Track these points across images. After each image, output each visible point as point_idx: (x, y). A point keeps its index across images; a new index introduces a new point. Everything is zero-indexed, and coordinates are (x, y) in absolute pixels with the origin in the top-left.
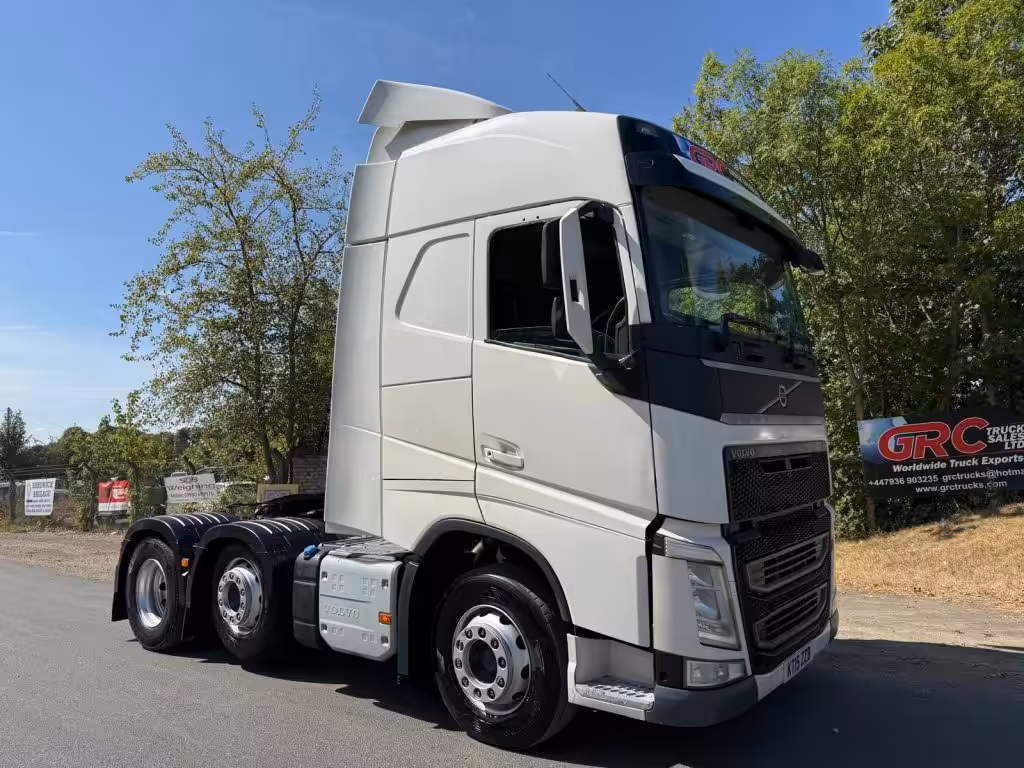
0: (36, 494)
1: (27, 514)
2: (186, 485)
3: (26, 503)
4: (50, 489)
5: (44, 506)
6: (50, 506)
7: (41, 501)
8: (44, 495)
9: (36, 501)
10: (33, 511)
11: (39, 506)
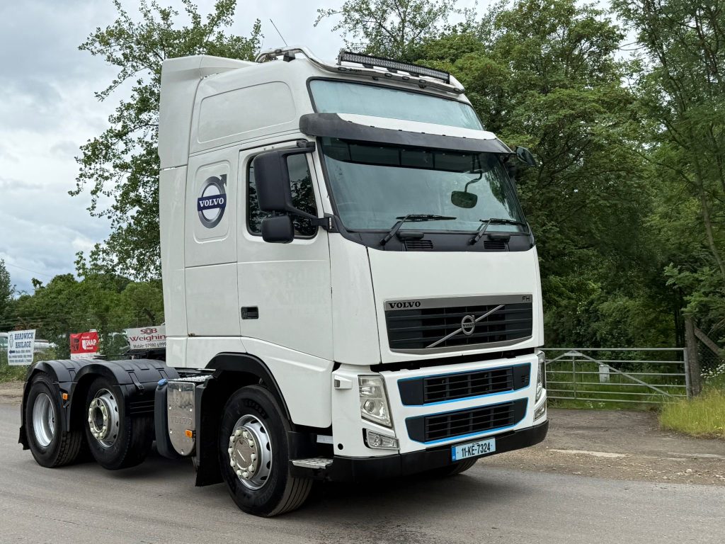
0: (18, 345)
1: (10, 364)
2: (146, 336)
3: (9, 354)
4: (30, 340)
5: (25, 356)
6: (30, 356)
7: (23, 351)
8: (25, 346)
9: (17, 352)
10: (16, 361)
11: (21, 357)
